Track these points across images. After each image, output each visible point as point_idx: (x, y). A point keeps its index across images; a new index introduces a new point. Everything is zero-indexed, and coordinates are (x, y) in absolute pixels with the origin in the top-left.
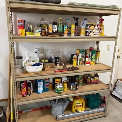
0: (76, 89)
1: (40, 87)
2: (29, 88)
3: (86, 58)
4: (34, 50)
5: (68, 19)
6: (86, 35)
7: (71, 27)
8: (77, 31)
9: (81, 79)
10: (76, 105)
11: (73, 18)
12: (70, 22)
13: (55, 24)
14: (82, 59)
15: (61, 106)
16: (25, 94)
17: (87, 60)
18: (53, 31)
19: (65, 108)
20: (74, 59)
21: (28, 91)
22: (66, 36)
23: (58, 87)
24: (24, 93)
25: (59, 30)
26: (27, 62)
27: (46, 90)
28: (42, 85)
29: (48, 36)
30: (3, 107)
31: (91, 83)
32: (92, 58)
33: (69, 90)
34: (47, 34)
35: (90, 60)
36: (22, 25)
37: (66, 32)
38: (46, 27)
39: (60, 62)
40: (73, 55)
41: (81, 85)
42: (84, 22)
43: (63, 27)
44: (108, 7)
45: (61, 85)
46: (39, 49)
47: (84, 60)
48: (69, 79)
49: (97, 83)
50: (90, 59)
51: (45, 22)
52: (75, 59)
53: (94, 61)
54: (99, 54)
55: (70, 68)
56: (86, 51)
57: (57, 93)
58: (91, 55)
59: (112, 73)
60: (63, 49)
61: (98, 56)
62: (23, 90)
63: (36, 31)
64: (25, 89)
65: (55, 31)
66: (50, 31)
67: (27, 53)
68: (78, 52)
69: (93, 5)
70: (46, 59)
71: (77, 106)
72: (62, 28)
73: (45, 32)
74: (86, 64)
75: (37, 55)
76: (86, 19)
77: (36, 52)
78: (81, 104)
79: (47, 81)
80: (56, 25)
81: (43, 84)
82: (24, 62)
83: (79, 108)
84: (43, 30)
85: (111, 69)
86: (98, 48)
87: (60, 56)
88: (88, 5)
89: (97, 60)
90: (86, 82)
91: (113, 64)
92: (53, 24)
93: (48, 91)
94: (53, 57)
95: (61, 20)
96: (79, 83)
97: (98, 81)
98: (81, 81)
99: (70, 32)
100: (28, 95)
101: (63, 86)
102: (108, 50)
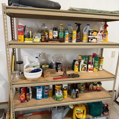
0: (77, 97)
1: (39, 93)
2: (28, 94)
3: (89, 65)
4: (35, 56)
5: (70, 25)
6: (88, 42)
7: (72, 33)
8: (80, 37)
9: (82, 86)
10: (77, 112)
11: (75, 23)
12: (72, 28)
13: (55, 30)
14: (84, 65)
15: (61, 113)
16: (24, 99)
17: (90, 66)
18: (53, 37)
19: (64, 115)
20: (75, 65)
21: (27, 97)
22: (67, 42)
23: (57, 94)
24: (22, 99)
25: (60, 36)
26: (28, 67)
27: (45, 96)
28: (41, 92)
29: (48, 42)
30: (4, 110)
31: (93, 90)
32: (95, 64)
33: (69, 97)
34: (47, 40)
35: (93, 67)
36: (22, 31)
37: (67, 38)
38: (46, 33)
39: (61, 68)
40: (75, 61)
41: (83, 92)
42: (87, 28)
43: (64, 32)
44: (112, 13)
45: (61, 92)
46: (40, 54)
47: (86, 66)
48: (70, 86)
49: (99, 91)
50: (93, 65)
51: (46, 27)
52: (77, 65)
53: (97, 68)
54: (102, 61)
55: (71, 75)
56: (89, 57)
57: (56, 100)
58: (93, 62)
59: (115, 81)
60: (65, 54)
61: (101, 63)
62: (22, 96)
63: (36, 37)
64: (23, 95)
65: (55, 37)
66: (51, 37)
67: (28, 58)
68: (80, 58)
69: (96, 10)
70: (48, 64)
71: (78, 114)
72: (63, 34)
73: (45, 38)
74: (88, 71)
75: (38, 60)
76: (89, 25)
77: (37, 58)
78: (82, 112)
79: (47, 88)
80: (57, 30)
81: (42, 90)
82: (24, 67)
83: (80, 115)
84: (43, 36)
85: (114, 78)
86: (102, 54)
87: (61, 61)
88: (90, 10)
89: (101, 67)
90: (89, 90)
91: (116, 72)
92: (54, 30)
93: (47, 98)
94: (54, 63)
95: (62, 26)
96: (80, 90)
97: (100, 89)
98: (83, 88)
99: (72, 38)
100: (26, 101)
101: (63, 93)
102: (113, 56)
